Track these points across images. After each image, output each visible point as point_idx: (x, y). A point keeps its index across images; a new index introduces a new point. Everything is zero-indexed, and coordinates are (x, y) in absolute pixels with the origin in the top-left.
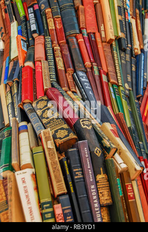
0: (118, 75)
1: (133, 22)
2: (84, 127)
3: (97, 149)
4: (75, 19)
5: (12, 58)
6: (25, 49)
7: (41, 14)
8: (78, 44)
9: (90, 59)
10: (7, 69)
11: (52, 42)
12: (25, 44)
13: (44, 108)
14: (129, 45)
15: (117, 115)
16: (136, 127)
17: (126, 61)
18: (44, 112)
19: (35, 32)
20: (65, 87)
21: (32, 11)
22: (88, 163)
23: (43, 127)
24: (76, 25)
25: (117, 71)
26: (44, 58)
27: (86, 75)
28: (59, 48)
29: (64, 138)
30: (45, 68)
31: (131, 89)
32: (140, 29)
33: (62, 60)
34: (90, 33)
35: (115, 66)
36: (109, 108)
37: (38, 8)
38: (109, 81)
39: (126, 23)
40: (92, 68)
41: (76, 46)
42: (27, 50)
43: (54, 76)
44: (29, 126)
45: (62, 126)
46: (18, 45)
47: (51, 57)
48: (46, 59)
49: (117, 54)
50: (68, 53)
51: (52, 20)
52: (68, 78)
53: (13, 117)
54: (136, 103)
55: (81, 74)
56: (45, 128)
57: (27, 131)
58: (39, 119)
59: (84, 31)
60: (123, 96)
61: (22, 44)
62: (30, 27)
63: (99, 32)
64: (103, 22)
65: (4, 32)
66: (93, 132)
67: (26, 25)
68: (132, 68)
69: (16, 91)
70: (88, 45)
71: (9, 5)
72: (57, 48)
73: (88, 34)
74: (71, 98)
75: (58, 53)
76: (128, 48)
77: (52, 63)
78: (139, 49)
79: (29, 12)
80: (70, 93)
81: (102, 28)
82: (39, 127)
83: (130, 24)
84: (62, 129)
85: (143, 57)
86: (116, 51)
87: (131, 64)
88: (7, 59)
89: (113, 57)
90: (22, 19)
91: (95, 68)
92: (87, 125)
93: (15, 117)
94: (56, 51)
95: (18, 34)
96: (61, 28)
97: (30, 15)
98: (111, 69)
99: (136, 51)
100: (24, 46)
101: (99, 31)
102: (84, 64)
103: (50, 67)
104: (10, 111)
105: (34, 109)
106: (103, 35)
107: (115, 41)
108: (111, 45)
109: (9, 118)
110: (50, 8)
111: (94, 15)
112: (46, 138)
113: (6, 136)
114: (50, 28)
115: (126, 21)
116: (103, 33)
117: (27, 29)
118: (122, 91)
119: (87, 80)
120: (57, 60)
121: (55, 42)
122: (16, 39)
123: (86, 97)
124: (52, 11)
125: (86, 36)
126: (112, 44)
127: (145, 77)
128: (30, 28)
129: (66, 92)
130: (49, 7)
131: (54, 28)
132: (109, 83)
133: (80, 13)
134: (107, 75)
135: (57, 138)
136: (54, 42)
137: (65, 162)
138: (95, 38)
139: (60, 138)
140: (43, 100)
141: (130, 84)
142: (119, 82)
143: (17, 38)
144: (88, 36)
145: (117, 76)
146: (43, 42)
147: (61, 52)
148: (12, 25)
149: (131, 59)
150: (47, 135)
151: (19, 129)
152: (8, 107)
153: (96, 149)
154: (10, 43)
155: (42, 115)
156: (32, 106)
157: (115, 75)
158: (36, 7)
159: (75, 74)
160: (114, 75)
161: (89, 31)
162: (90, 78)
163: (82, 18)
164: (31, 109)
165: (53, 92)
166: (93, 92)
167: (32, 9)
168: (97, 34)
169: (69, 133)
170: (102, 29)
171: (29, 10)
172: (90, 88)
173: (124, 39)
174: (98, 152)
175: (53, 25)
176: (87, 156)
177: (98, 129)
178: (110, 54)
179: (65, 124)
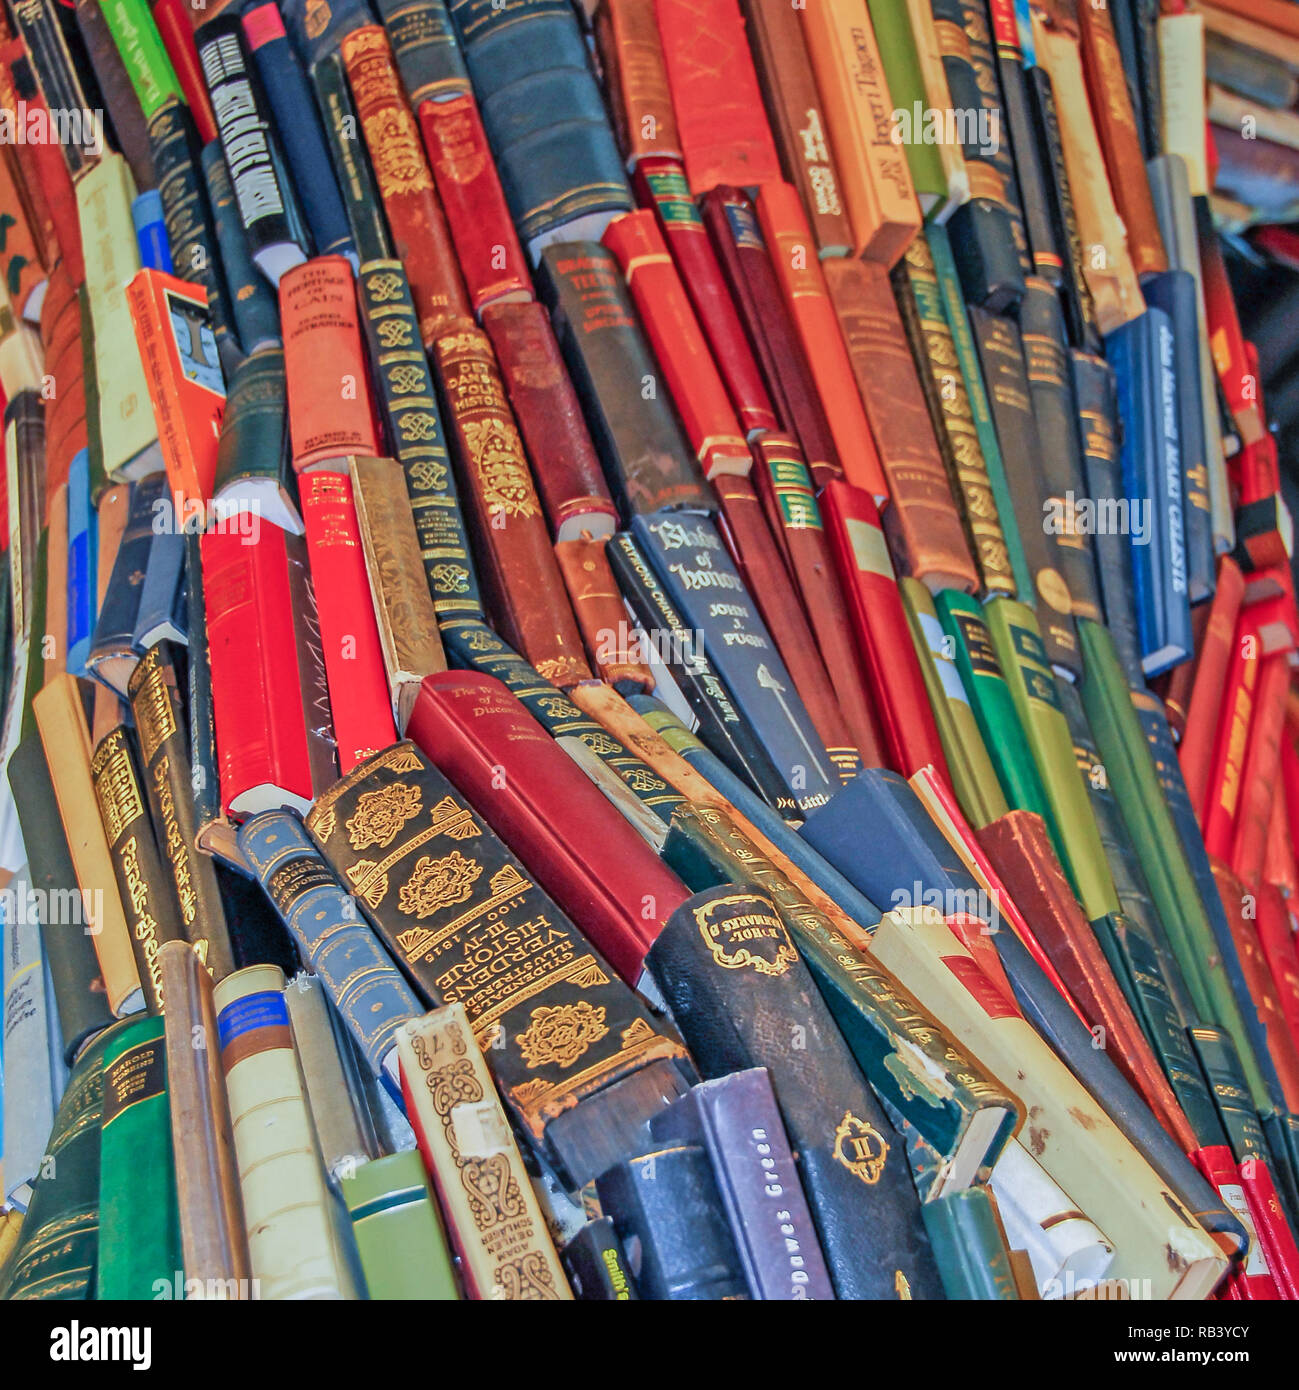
0: (977, 508)
1: (1060, 58)
2: (732, 962)
3: (856, 1133)
4: (585, 89)
5: (110, 462)
6: (209, 382)
7: (309, 82)
8: (632, 297)
9: (735, 403)
10: (82, 550)
11: (417, 297)
12: (207, 335)
13: (401, 838)
14: (1046, 258)
15: (993, 828)
16: (1152, 911)
17: (1028, 388)
18: (401, 874)
19: (271, 230)
20: (554, 652)
21: (236, 65)
22: (792, 1246)
23: (406, 996)
24: (602, 142)
25: (965, 476)
26: (367, 435)
27: (712, 541)
28: (479, 343)
29: (583, 1062)
30: (377, 520)
31: (1089, 609)
32: (1120, 111)
33: (509, 435)
34: (720, 192)
35: (944, 443)
36: (923, 781)
37: (278, 33)
38: (902, 564)
39: (999, 81)
40: (759, 479)
41: (618, 309)
42: (227, 383)
43: (461, 578)
44: (298, 992)
45: (558, 975)
46: (149, 352)
47: (418, 424)
48: (387, 443)
49: (950, 337)
50: (553, 376)
51: (404, 120)
52: (573, 580)
53: (163, 936)
54: (1141, 717)
55: (672, 534)
56: (428, 1005)
57: (288, 1042)
58: (368, 937)
59: (669, 184)
60: (1029, 674)
61: (181, 344)
62: (231, 191)
63: (787, 176)
64: (818, 95)
65: (29, 253)
66: (806, 998)
67: (198, 180)
68: (1079, 443)
69: (167, 728)
70: (709, 290)
71: (44, 24)
72: (464, 343)
73: (706, 206)
74: (614, 739)
75: (476, 385)
76: (1035, 284)
77: (436, 474)
78: (1128, 278)
79: (213, 74)
80: (595, 695)
81: (811, 142)
82: (373, 995)
83: (1035, 85)
84: (562, 994)
85: (1164, 337)
86: (944, 313)
87: (1073, 406)
88: (78, 470)
89: (921, 366)
90: (163, 132)
91: (786, 473)
92: (754, 947)
93: (183, 933)
94: (455, 371)
95: (146, 259)
96: (481, 180)
97: (221, 96)
98: (911, 463)
99: (1103, 296)
100: (197, 356)
101: (789, 169)
102: (691, 450)
103: (425, 502)
104: (140, 892)
105: (322, 858)
106: (826, 203)
107: (924, 238)
108: (899, 274)
109: (137, 947)
110: (378, 18)
111: (734, 47)
112: (436, 1082)
113: (122, 1094)
114: (391, 187)
115: (996, 65)
116: (821, 182)
117: (205, 211)
118: (1017, 632)
119: (729, 581)
120: (472, 445)
121: (446, 297)
122: (124, 308)
123: (732, 717)
124: (393, 45)
125: (685, 220)
126: (903, 263)
127: (1196, 499)
128: (235, 206)
129: (566, 691)
130: (364, 16)
131: (422, 183)
132: (910, 585)
133: (624, 43)
134: (884, 519)
135: (527, 1076)
136: (439, 300)
137: (610, 1257)
138: (760, 227)
139: (554, 1073)
140: (386, 777)
141: (1082, 573)
142: (989, 562)
143: (137, 295)
144: (707, 220)
145: (966, 520)
146: (347, 313)
147: (500, 372)
148: (83, 190)
149: (1069, 371)
150: (446, 1059)
151: (222, 1029)
152: (116, 855)
153: (844, 1131)
154: (85, 334)
155: (393, 896)
156: (309, 837)
157: (953, 512)
158: (265, 26)
159: (627, 542)
160: (939, 515)
161: (708, 181)
162: (753, 561)
163: (636, 76)
164: (301, 860)
165: (463, 708)
166: (783, 668)
167: (228, 44)
168: (778, 199)
169: (617, 1019)
170: (810, 154)
171: (208, 54)
172: (757, 641)
173: (998, 212)
174: (862, 1147)
175: (416, 161)
176: (776, 1191)
177: (849, 963)
178: (895, 353)
179: (578, 952)
